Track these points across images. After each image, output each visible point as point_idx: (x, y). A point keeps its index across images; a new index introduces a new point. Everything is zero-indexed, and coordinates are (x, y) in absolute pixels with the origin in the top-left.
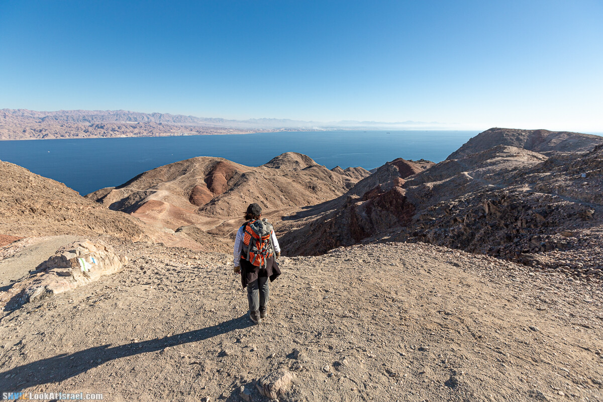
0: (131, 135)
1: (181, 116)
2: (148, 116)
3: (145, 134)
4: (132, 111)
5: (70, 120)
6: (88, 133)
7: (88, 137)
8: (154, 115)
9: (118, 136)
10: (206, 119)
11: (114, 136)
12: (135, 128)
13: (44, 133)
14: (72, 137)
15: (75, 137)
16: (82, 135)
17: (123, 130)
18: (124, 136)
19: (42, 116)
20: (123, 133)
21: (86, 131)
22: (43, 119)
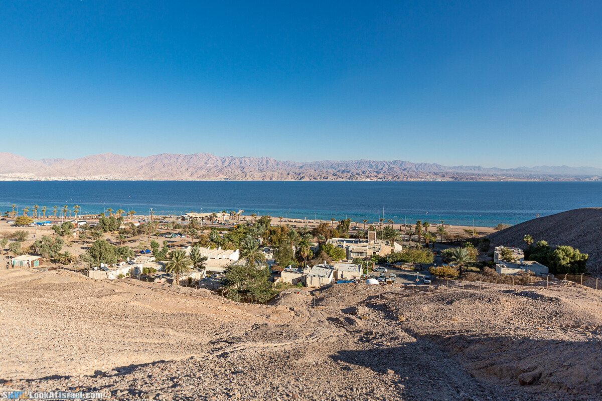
0: (375, 179)
1: (425, 164)
2: (389, 164)
3: (390, 178)
4: (372, 160)
5: (321, 167)
6: (336, 177)
7: (335, 180)
8: (394, 163)
9: (363, 180)
10: (454, 168)
11: (359, 180)
12: (378, 173)
13: (302, 175)
14: (322, 180)
15: (325, 180)
16: (331, 178)
17: (367, 174)
18: (368, 180)
19: (301, 165)
20: (367, 177)
21: (334, 175)
22: (302, 167)
